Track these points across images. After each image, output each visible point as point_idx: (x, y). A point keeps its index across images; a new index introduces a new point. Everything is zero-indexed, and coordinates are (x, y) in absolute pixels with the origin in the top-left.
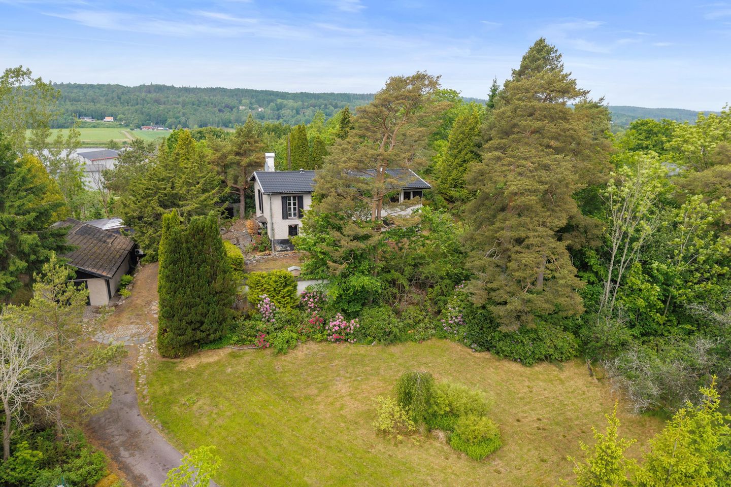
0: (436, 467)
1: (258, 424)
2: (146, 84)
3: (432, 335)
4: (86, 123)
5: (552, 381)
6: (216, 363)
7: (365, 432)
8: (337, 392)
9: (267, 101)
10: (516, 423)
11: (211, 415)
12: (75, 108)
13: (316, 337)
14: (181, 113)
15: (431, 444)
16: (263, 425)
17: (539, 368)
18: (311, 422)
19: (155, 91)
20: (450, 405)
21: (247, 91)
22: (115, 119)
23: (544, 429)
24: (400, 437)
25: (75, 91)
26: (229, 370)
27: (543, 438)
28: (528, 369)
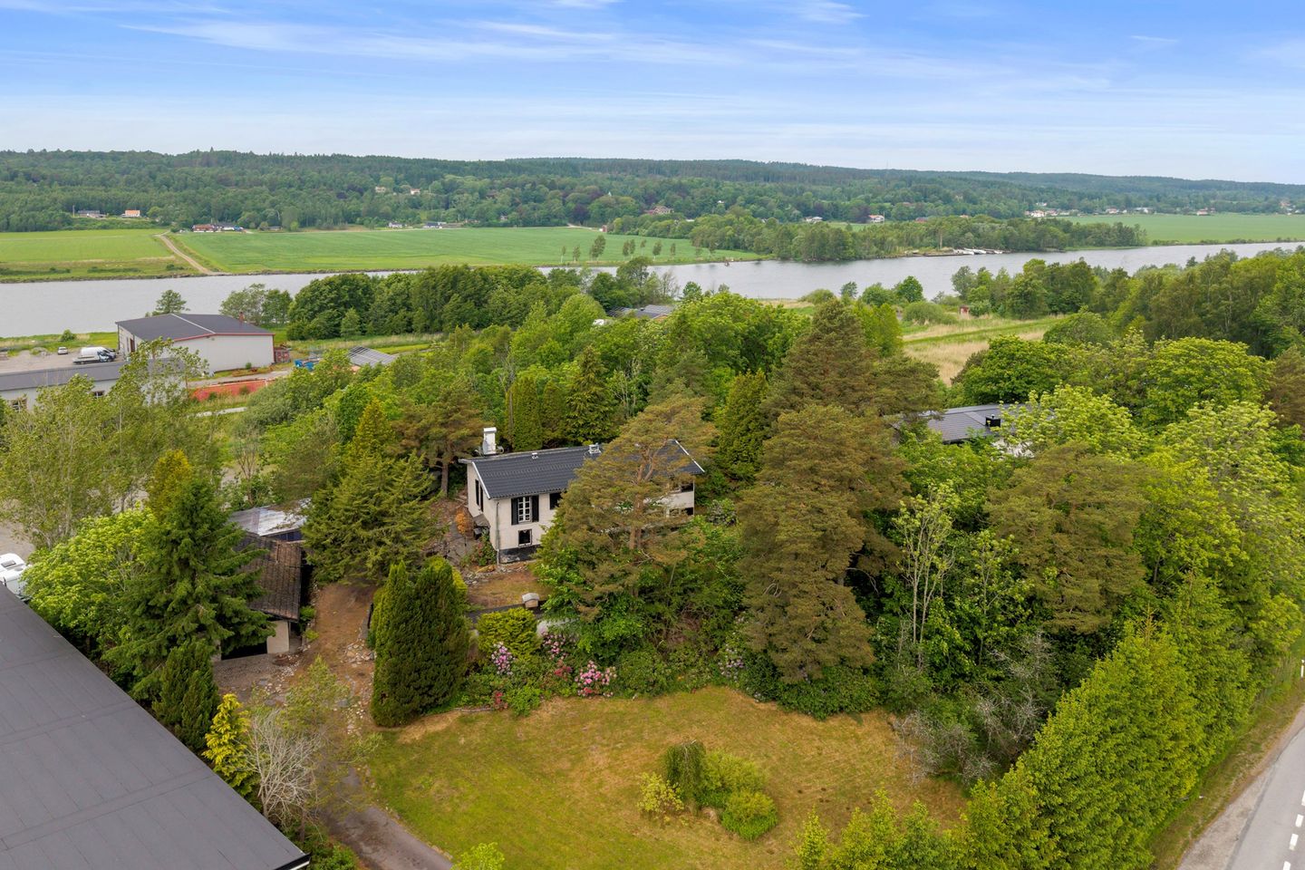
0: (706, 850)
1: (507, 808)
2: (202, 150)
3: (708, 681)
4: (89, 220)
5: (847, 738)
6: (447, 731)
7: (628, 813)
8: (593, 765)
9: (426, 177)
10: (797, 796)
11: (452, 800)
12: (70, 197)
13: (563, 691)
14: (267, 202)
15: (701, 824)
16: (513, 810)
17: (834, 722)
18: (567, 803)
19: (218, 163)
20: (722, 779)
21: (388, 160)
22: (144, 214)
23: (827, 801)
24: (667, 819)
25: (68, 163)
26: (463, 741)
27: (824, 811)
28: (821, 723)
